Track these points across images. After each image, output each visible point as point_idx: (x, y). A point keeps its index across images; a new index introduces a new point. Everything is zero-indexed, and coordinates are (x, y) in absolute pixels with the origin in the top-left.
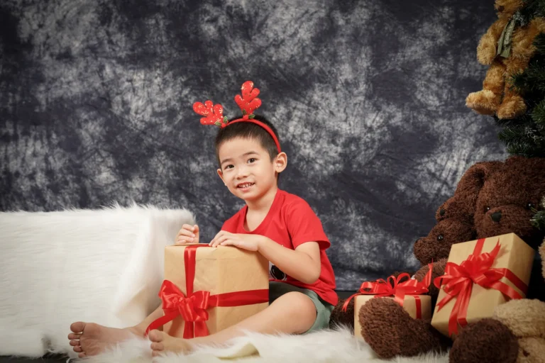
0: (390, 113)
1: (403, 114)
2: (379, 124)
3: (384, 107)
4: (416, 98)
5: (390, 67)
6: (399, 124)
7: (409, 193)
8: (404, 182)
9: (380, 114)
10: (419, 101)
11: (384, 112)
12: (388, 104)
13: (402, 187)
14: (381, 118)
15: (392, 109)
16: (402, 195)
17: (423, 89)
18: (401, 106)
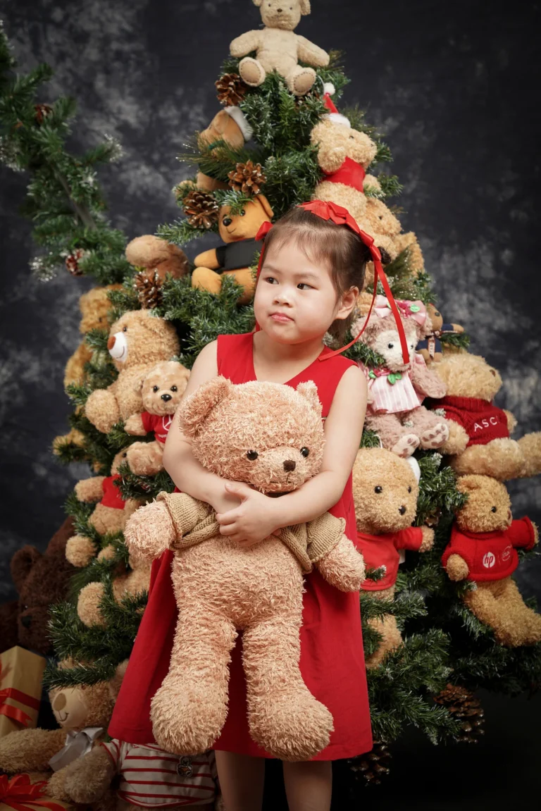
0: (22, 364)
1: (41, 365)
2: (5, 379)
3: (13, 353)
4: (58, 341)
5: (20, 295)
6: (36, 379)
7: (52, 480)
8: (45, 464)
9: (8, 365)
10: (63, 346)
11: (14, 362)
12: (19, 350)
13: (42, 472)
14: (9, 369)
15: (24, 356)
16: (43, 483)
17: (68, 329)
18: (38, 354)
